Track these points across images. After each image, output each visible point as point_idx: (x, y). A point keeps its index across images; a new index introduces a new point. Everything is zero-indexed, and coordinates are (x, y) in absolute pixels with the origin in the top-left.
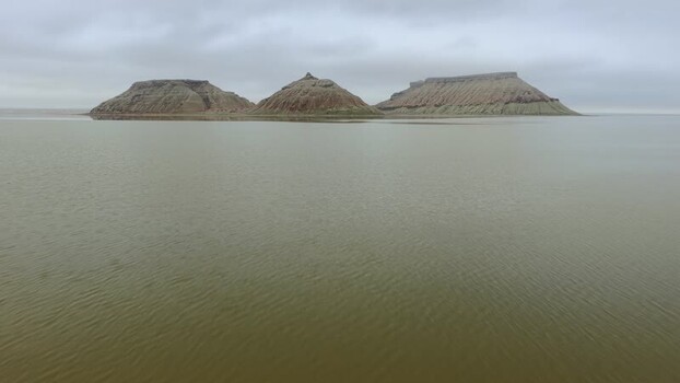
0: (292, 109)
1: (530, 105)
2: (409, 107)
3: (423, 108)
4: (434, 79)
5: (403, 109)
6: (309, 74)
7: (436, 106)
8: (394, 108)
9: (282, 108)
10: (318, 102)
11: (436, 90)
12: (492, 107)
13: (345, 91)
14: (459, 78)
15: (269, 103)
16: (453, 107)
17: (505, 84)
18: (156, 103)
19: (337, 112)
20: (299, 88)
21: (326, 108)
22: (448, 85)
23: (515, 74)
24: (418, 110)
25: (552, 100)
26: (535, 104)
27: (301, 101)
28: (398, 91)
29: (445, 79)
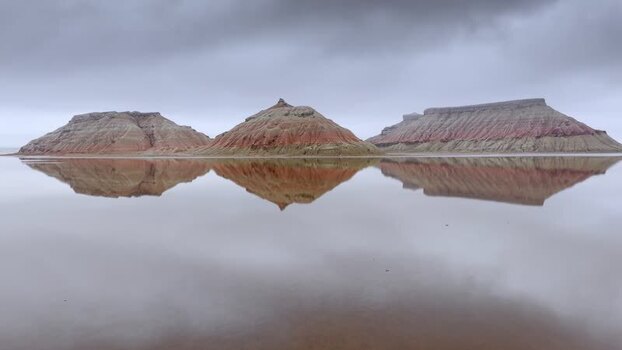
0: (254, 147)
1: (572, 139)
2: (408, 143)
3: (426, 145)
4: (435, 110)
5: (400, 146)
6: (281, 101)
7: (443, 141)
8: (388, 145)
9: (241, 146)
10: (292, 139)
11: (439, 123)
12: (519, 142)
13: (330, 122)
14: (469, 107)
15: (226, 139)
16: (466, 143)
17: (531, 114)
18: (83, 141)
19: (318, 152)
20: (267, 118)
21: (302, 145)
22: (453, 118)
23: (543, 100)
24: (420, 146)
25: (598, 132)
26: (579, 139)
27: (268, 136)
28: (390, 125)
29: (450, 109)
